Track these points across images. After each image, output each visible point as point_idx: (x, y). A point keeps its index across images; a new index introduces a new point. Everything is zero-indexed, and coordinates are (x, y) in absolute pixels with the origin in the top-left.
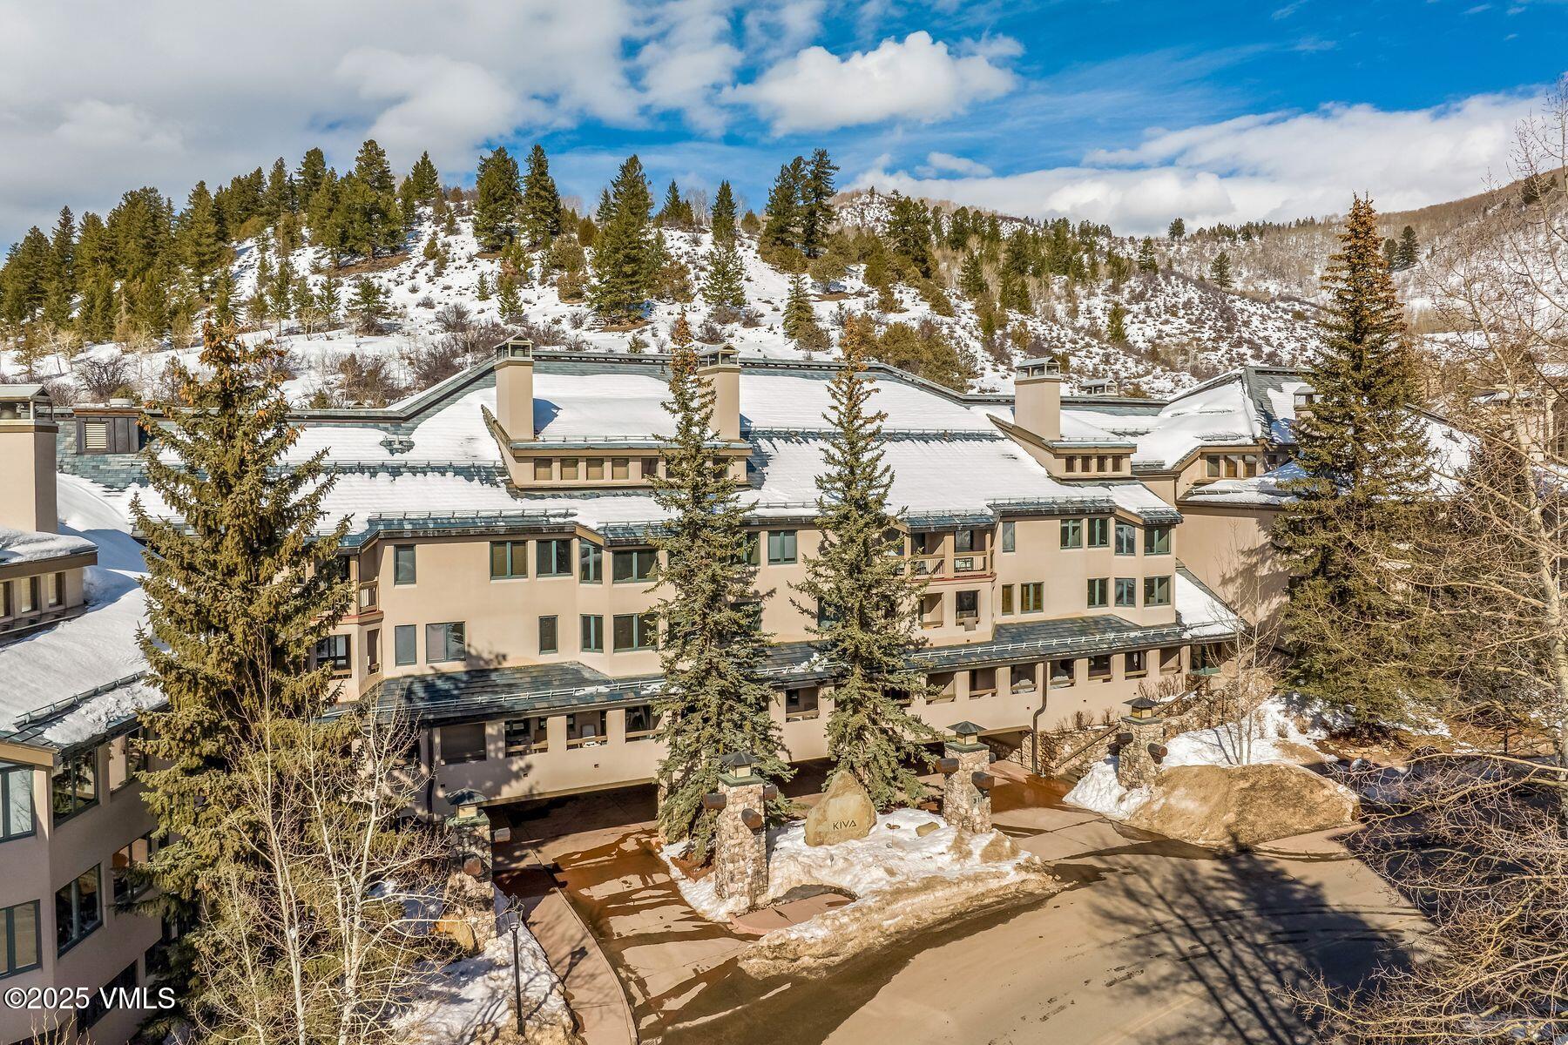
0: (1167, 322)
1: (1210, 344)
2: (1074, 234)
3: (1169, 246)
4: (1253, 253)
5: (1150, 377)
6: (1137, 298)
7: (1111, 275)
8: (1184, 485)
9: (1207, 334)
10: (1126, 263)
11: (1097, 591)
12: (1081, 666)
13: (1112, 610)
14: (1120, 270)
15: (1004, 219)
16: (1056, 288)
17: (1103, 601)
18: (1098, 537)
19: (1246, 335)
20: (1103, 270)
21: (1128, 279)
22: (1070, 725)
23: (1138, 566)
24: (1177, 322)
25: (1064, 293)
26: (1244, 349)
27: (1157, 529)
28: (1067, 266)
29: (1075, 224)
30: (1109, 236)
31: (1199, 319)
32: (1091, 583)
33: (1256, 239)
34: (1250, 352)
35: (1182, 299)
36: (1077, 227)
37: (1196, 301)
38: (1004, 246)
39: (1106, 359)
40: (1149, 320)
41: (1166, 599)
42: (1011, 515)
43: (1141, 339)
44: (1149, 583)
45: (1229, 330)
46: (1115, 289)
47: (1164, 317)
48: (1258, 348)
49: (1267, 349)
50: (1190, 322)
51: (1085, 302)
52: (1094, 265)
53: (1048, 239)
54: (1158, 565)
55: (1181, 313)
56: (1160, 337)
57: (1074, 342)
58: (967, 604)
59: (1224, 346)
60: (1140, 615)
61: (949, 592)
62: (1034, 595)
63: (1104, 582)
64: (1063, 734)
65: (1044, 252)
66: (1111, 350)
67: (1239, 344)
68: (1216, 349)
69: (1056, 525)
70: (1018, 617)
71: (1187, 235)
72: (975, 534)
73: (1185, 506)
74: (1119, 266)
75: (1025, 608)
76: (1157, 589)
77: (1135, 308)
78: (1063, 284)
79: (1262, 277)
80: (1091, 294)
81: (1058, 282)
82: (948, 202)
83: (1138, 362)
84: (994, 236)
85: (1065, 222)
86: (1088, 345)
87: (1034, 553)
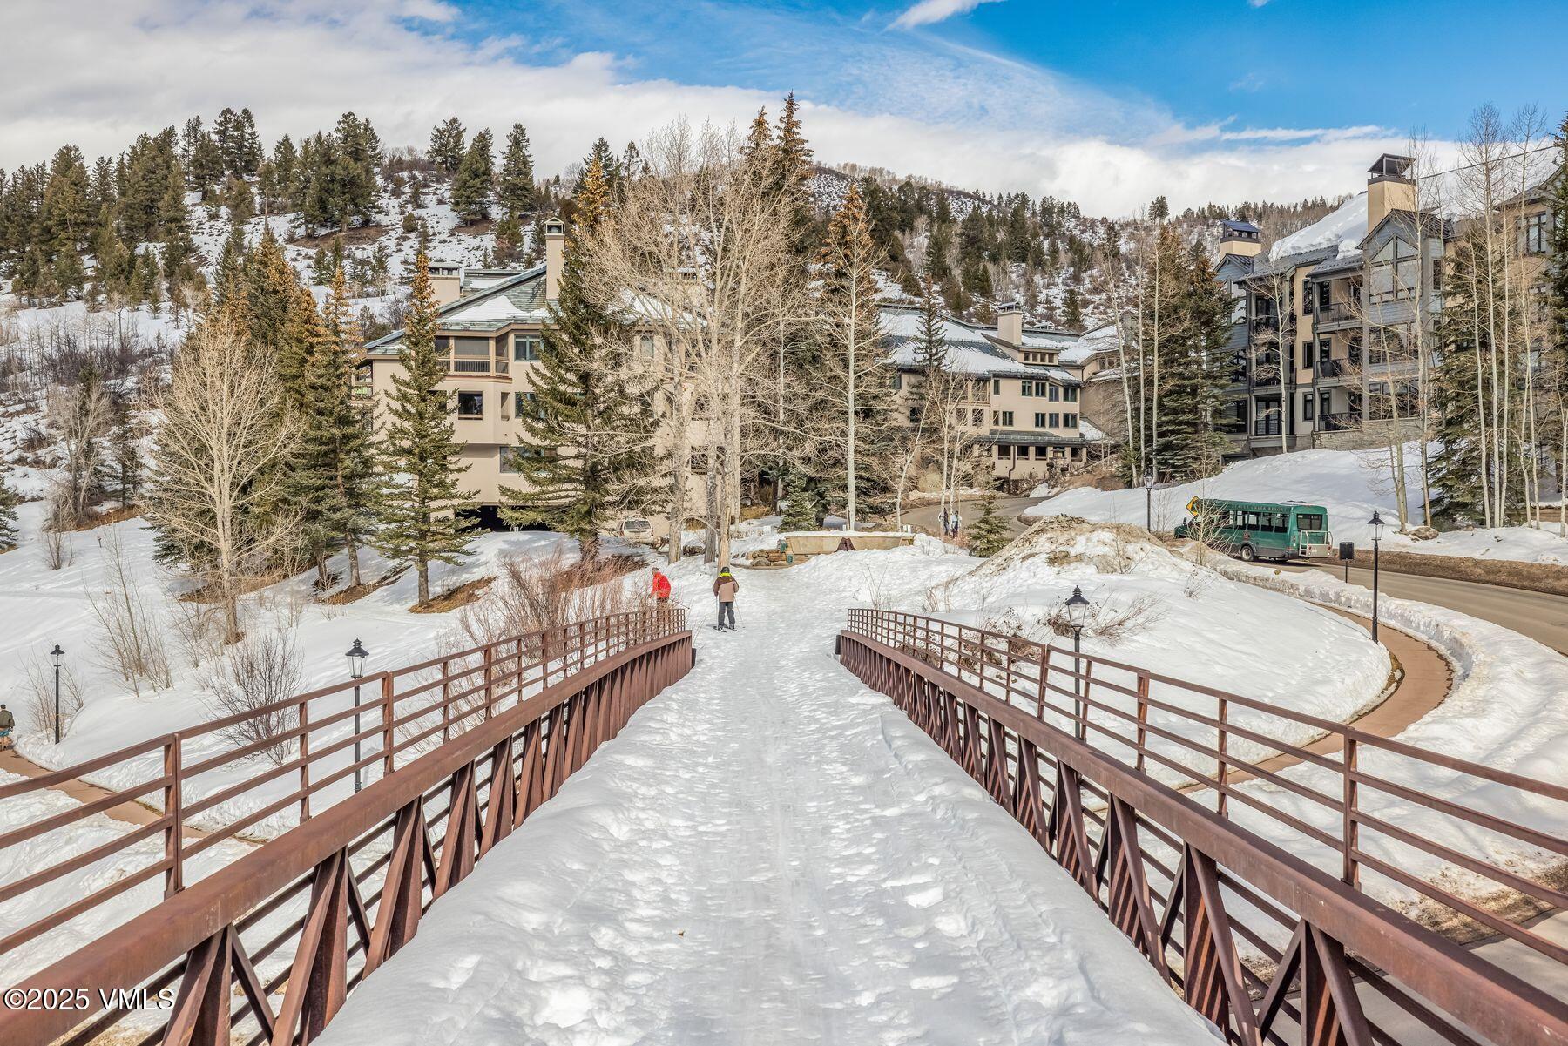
6: (1099, 288)
7: (1072, 264)
8: (1087, 372)
10: (1087, 251)
11: (1040, 419)
12: (1032, 450)
13: (1047, 429)
14: (1082, 258)
15: (951, 193)
16: (1014, 276)
17: (1043, 425)
18: (1041, 392)
20: (1064, 258)
21: (1090, 268)
22: (1026, 476)
23: (1062, 407)
25: (1022, 281)
27: (1070, 389)
28: (1024, 252)
29: (1036, 200)
30: (1078, 217)
32: (1037, 415)
36: (1038, 204)
38: (958, 229)
41: (1075, 426)
42: (997, 376)
44: (1066, 416)
46: (1076, 278)
51: (1045, 291)
52: (1054, 251)
53: (1004, 221)
54: (1073, 407)
58: (978, 416)
60: (1062, 433)
61: (969, 408)
62: (1009, 418)
63: (1043, 415)
64: (1023, 480)
65: (1001, 236)
69: (1019, 383)
70: (1001, 427)
71: (1171, 217)
72: (981, 384)
73: (1087, 380)
74: (1081, 252)
75: (1004, 424)
76: (1070, 420)
78: (1021, 272)
80: (1051, 283)
81: (1015, 270)
82: (881, 171)
84: (943, 216)
85: (1023, 199)
87: (1009, 396)
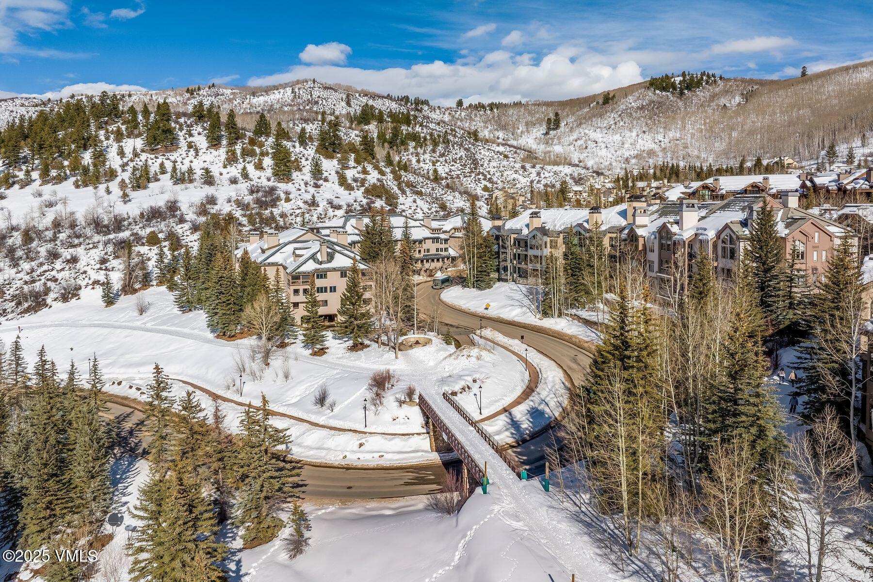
0: (453, 165)
1: (468, 174)
2: (412, 104)
3: (456, 111)
4: (493, 117)
5: (446, 195)
6: (442, 155)
7: (432, 144)
8: (450, 234)
9: (467, 170)
11: (437, 250)
12: (435, 260)
13: (439, 253)
14: (435, 143)
16: (410, 148)
18: (437, 242)
19: (481, 171)
21: (438, 146)
22: (434, 268)
23: (443, 246)
24: (457, 165)
25: (414, 151)
26: (480, 176)
27: (446, 241)
30: (428, 105)
31: (464, 164)
33: (495, 110)
34: (482, 177)
35: (458, 156)
37: (464, 156)
39: (433, 189)
40: (446, 164)
41: (448, 251)
42: (425, 239)
43: (443, 172)
45: (475, 169)
46: (434, 151)
47: (452, 163)
48: (485, 176)
49: (488, 176)
50: (461, 165)
54: (446, 246)
55: (458, 161)
56: (450, 172)
57: (422, 183)
58: (420, 251)
59: (473, 175)
60: (444, 253)
61: (417, 250)
62: (428, 250)
66: (434, 185)
67: (479, 174)
68: (470, 176)
69: (432, 240)
70: (426, 253)
71: (465, 106)
72: (420, 242)
73: (450, 237)
76: (446, 250)
77: (441, 159)
78: (413, 146)
79: (497, 130)
80: (425, 152)
81: (411, 145)
83: (443, 189)
86: (427, 184)
87: (429, 244)
